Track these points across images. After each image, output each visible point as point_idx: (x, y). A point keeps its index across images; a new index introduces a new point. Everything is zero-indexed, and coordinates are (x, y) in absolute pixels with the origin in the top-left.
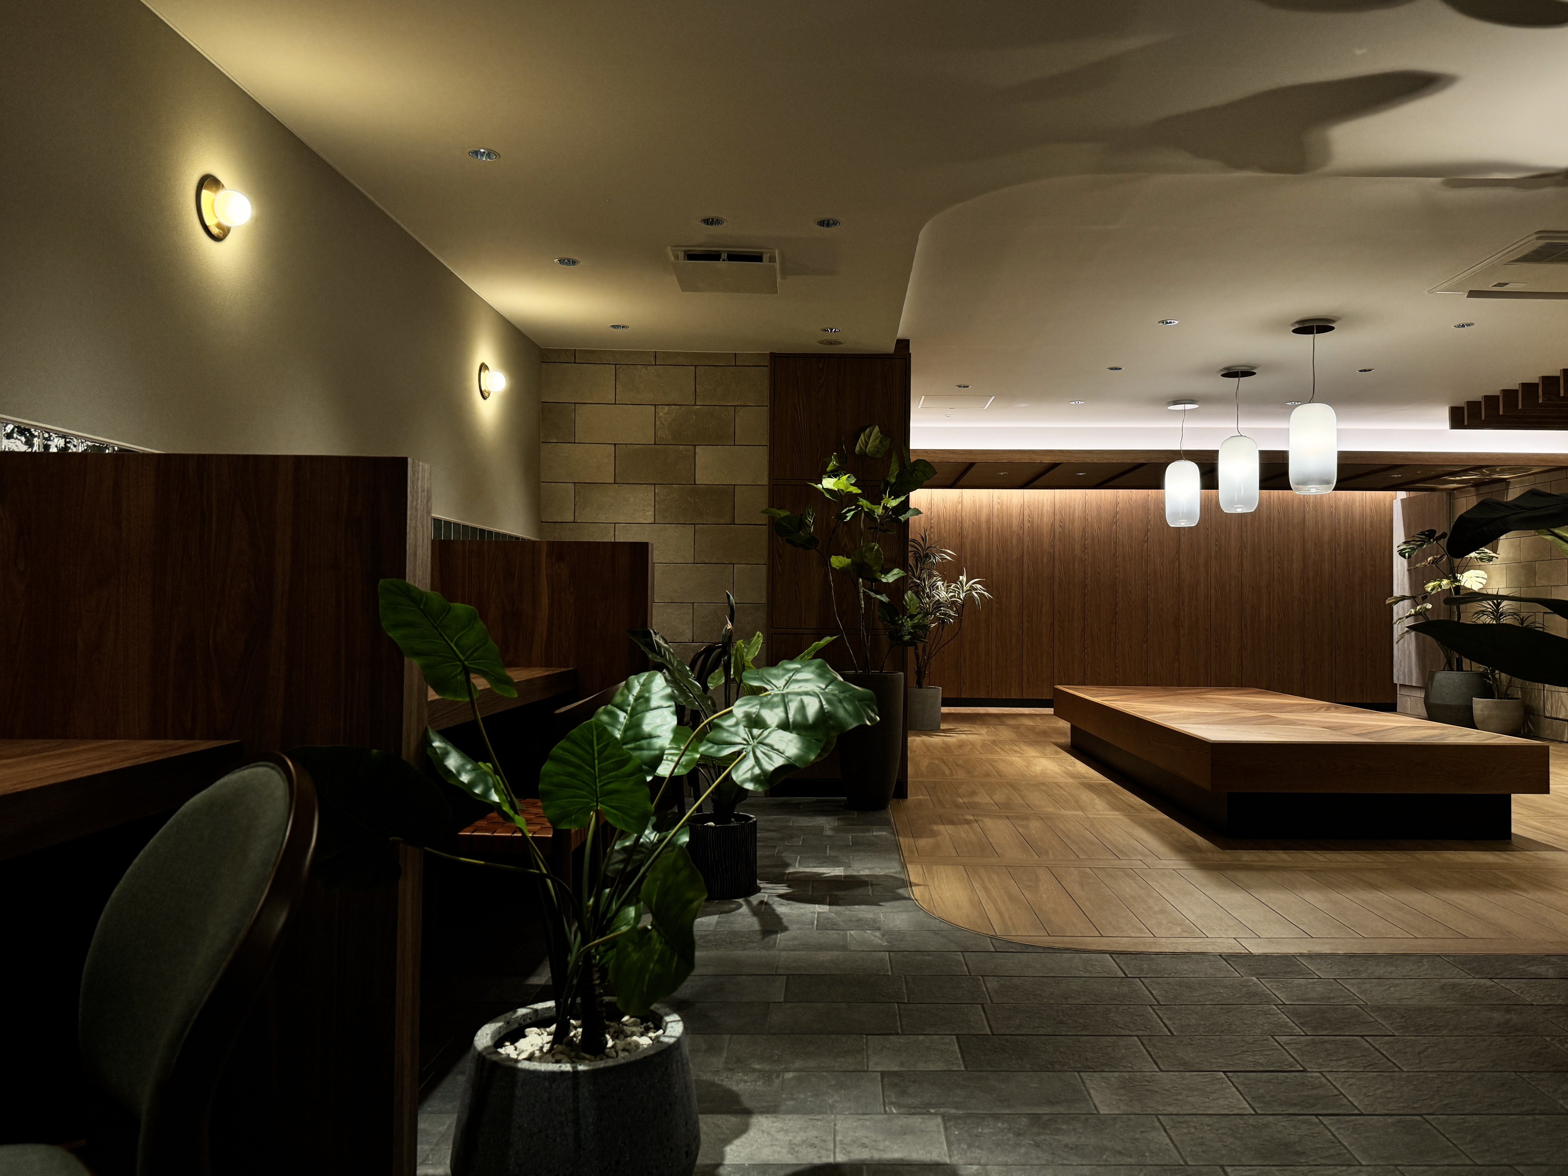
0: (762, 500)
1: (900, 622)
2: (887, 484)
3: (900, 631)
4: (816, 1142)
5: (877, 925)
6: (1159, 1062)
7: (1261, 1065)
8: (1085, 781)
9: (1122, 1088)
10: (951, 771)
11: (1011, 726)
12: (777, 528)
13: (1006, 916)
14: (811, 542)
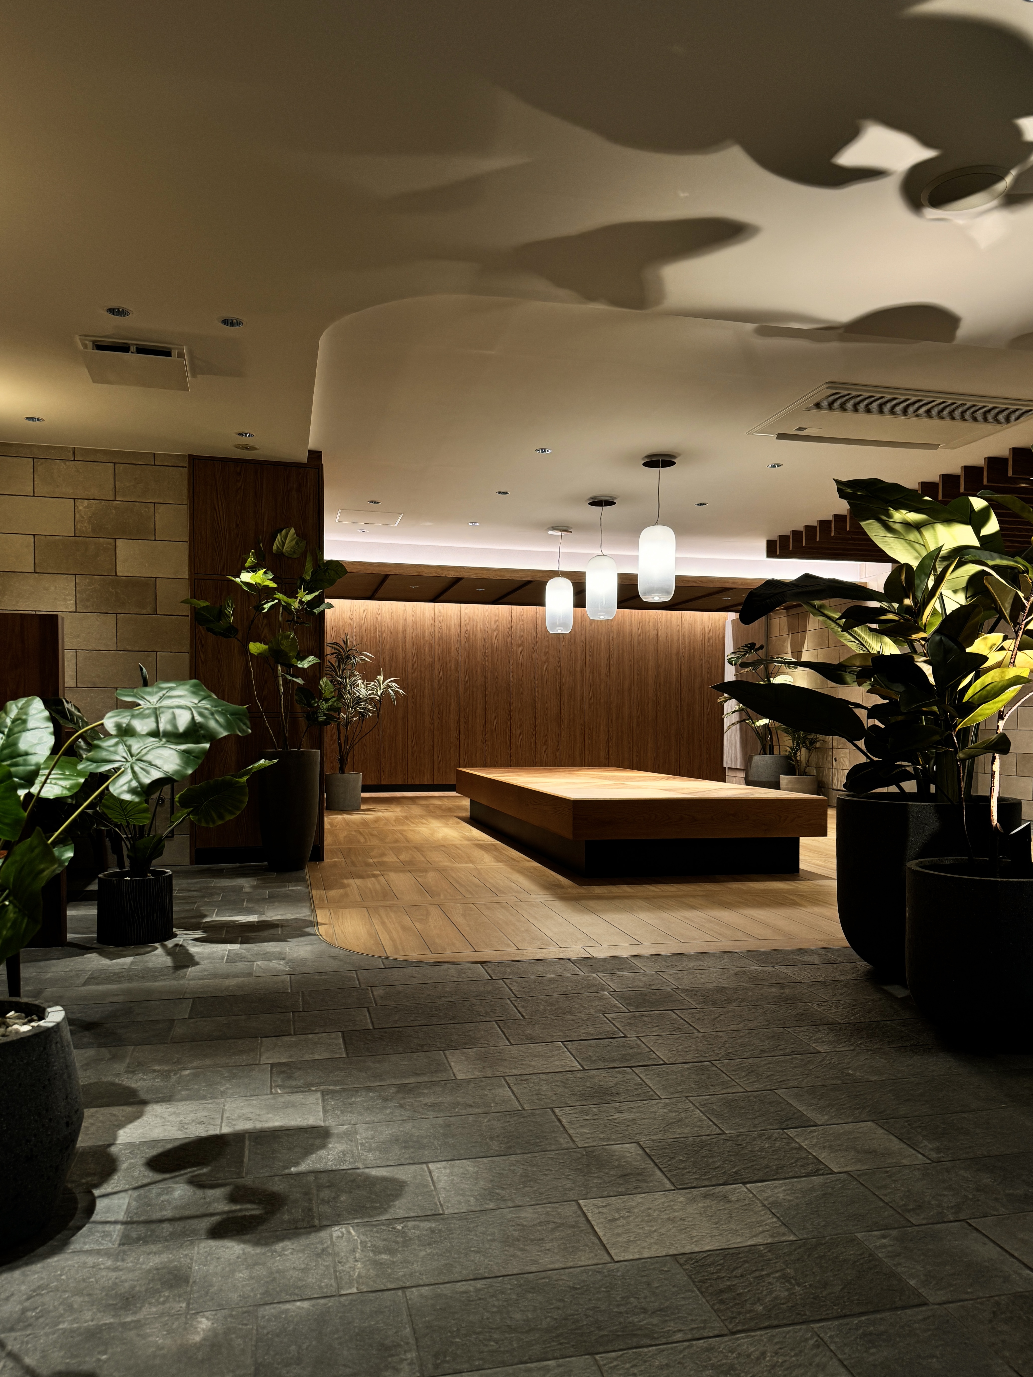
0: (185, 593)
1: (316, 705)
2: (303, 580)
3: (316, 713)
4: (205, 1120)
5: (283, 956)
6: (510, 1038)
7: (592, 1035)
8: (478, 842)
9: (478, 1060)
10: (365, 838)
11: (423, 806)
12: (198, 617)
13: (398, 942)
14: (230, 631)
